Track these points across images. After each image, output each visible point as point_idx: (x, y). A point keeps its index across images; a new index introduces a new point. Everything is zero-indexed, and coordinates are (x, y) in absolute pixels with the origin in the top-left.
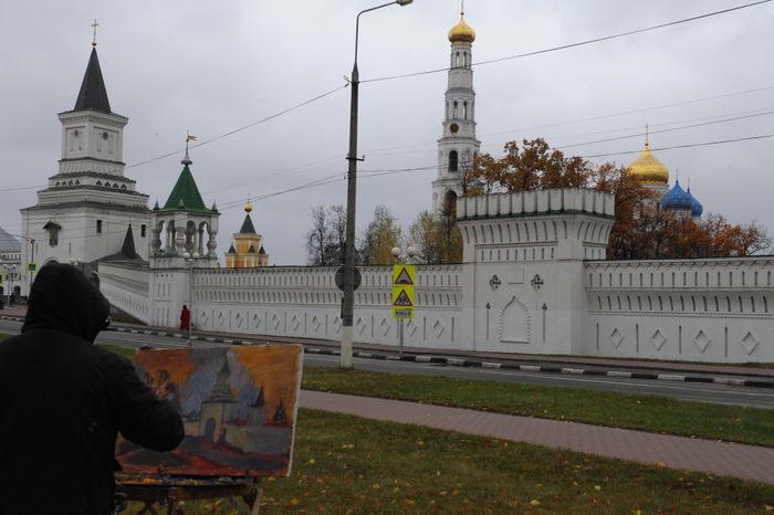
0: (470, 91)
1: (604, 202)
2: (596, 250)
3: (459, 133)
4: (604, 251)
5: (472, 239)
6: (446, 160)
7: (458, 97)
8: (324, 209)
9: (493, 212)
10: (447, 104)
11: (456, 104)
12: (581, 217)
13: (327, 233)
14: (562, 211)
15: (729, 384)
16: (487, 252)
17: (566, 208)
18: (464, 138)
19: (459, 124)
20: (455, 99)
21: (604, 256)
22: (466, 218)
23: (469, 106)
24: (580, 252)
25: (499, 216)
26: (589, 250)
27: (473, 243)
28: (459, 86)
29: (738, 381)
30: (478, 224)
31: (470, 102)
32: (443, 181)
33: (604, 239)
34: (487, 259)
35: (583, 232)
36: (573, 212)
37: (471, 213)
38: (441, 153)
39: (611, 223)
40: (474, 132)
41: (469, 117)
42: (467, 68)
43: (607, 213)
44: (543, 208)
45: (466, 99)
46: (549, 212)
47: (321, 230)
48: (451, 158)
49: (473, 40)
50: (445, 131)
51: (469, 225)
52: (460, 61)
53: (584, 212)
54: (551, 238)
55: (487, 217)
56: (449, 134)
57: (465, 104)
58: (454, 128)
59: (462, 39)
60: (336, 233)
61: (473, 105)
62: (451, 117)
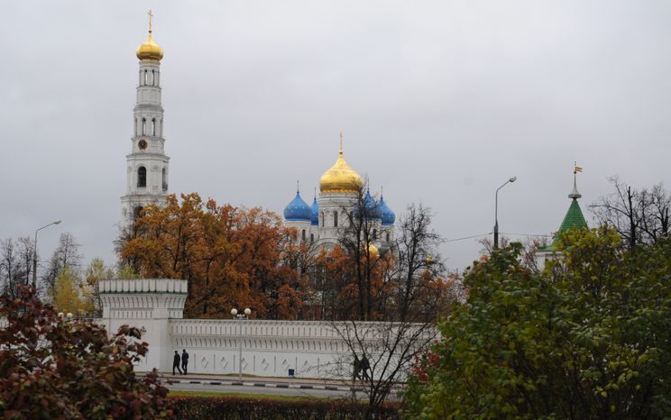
0: (158, 108)
1: (181, 285)
2: (177, 312)
3: (148, 150)
4: (181, 313)
5: (108, 304)
6: (135, 177)
7: (146, 113)
8: (13, 242)
9: (119, 290)
10: (136, 120)
11: (144, 120)
12: (166, 295)
13: (14, 263)
14: (155, 292)
15: (212, 384)
16: (117, 312)
17: (158, 290)
18: (152, 155)
19: (148, 141)
20: (144, 116)
21: (181, 316)
22: (104, 292)
23: (158, 123)
24: (166, 314)
25: (122, 292)
26: (172, 312)
27: (108, 307)
28: (147, 103)
29: (209, 382)
30: (111, 296)
31: (158, 120)
32: (130, 197)
33: (182, 306)
34: (116, 316)
35: (167, 303)
36: (161, 293)
37: (107, 290)
38: (130, 168)
39: (185, 297)
40: (163, 148)
41: (158, 134)
42: (155, 87)
43: (183, 291)
44: (146, 290)
45: (154, 116)
46: (149, 292)
47: (9, 259)
48: (140, 174)
49: (161, 57)
50: (134, 147)
51: (107, 296)
52: (149, 78)
53: (168, 292)
54: (150, 306)
55: (116, 292)
56: (138, 150)
57: (154, 120)
58: (143, 145)
59: (150, 57)
60: (23, 261)
61: (161, 121)
62: (139, 133)
